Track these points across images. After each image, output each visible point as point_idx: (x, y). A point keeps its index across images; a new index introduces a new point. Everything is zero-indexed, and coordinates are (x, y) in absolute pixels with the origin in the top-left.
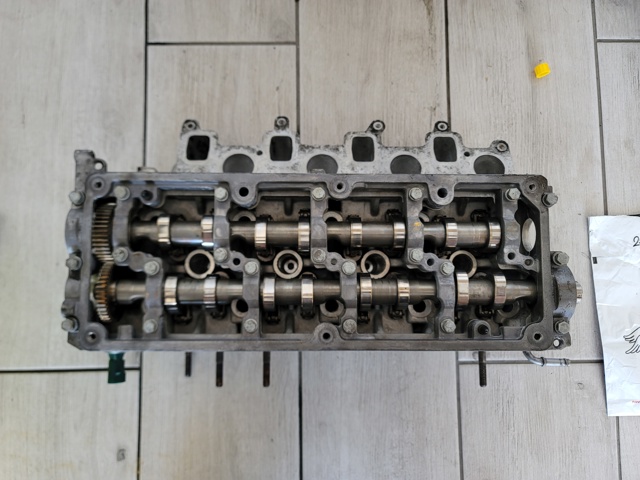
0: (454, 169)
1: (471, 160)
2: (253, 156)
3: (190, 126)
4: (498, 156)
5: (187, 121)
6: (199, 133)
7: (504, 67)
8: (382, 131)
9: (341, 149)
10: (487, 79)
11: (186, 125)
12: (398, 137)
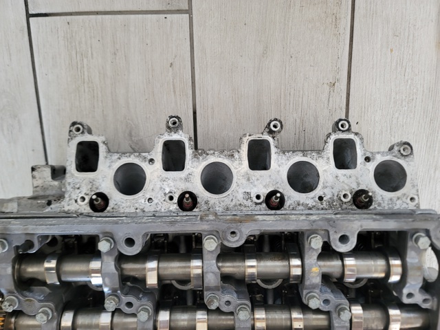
0: (353, 178)
1: (372, 166)
2: (145, 166)
3: (78, 130)
4: (401, 161)
5: (74, 124)
6: (87, 138)
7: (411, 37)
8: (279, 132)
9: (236, 155)
10: (392, 50)
11: (73, 129)
12: (295, 115)
